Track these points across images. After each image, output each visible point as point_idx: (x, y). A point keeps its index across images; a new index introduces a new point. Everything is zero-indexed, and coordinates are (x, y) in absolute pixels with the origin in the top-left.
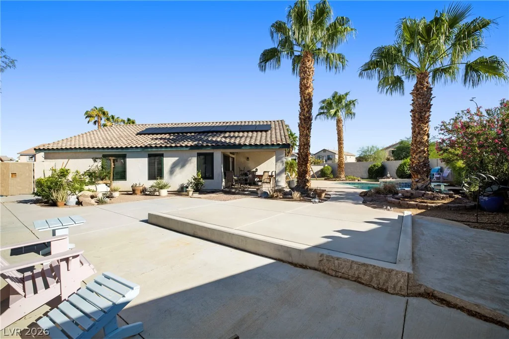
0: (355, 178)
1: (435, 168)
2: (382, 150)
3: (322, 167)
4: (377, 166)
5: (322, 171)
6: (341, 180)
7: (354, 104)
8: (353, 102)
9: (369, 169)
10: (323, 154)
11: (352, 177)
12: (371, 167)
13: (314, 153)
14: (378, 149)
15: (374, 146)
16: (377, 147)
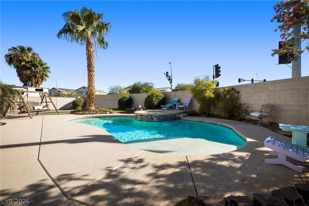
0: (107, 110)
1: (174, 99)
2: (124, 89)
3: (74, 99)
4: (126, 98)
5: (74, 102)
6: (91, 114)
7: (107, 29)
8: (106, 25)
9: (119, 101)
10: (82, 90)
11: (103, 109)
12: (121, 99)
13: (76, 89)
14: (121, 88)
15: (119, 86)
16: (121, 86)
